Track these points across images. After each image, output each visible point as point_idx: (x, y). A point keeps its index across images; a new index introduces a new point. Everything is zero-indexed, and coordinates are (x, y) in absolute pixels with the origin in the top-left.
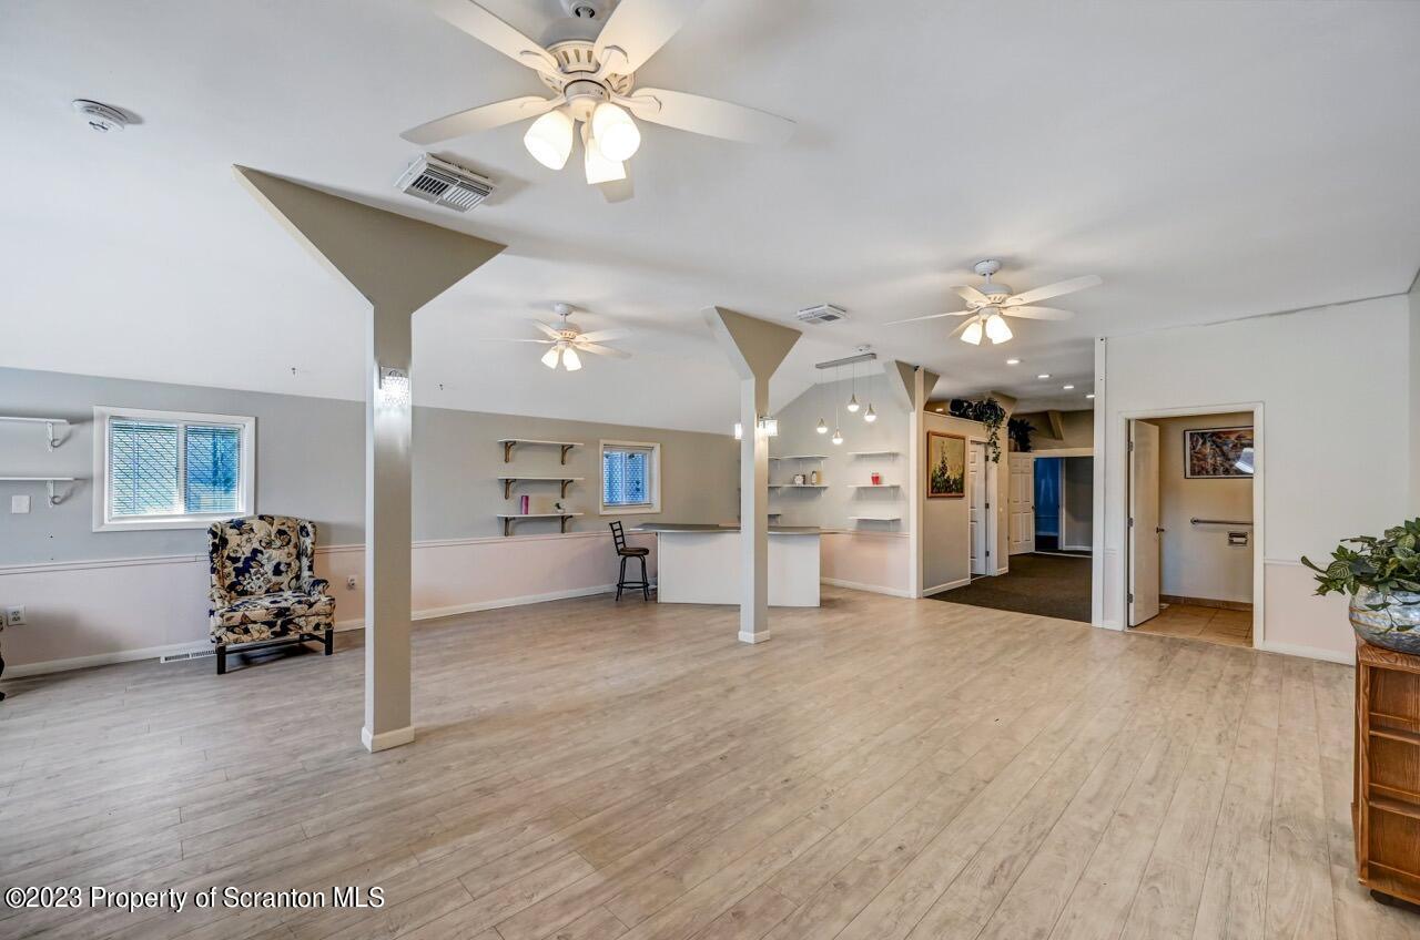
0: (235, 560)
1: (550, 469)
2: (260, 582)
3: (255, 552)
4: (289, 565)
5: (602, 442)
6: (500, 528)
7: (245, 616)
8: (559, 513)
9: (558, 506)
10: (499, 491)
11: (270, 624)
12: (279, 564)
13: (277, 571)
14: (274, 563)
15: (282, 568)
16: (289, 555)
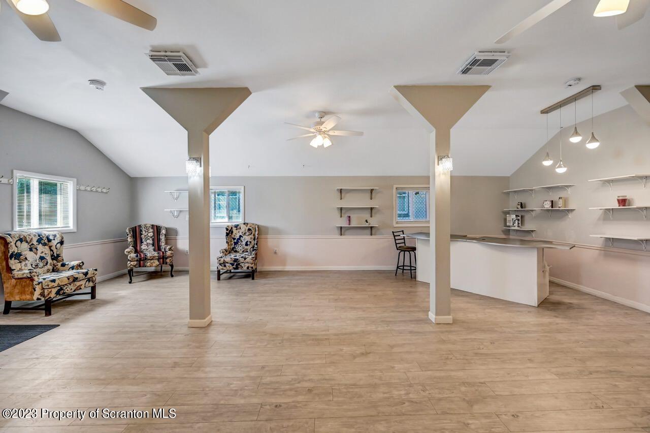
0: (234, 239)
1: (364, 202)
2: (241, 248)
3: (240, 236)
4: (251, 242)
5: (395, 186)
6: (338, 232)
7: (224, 260)
8: (367, 225)
9: (367, 221)
10: (337, 213)
11: (233, 265)
12: (247, 241)
13: (247, 245)
14: (246, 241)
15: (248, 243)
16: (251, 238)
